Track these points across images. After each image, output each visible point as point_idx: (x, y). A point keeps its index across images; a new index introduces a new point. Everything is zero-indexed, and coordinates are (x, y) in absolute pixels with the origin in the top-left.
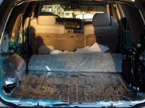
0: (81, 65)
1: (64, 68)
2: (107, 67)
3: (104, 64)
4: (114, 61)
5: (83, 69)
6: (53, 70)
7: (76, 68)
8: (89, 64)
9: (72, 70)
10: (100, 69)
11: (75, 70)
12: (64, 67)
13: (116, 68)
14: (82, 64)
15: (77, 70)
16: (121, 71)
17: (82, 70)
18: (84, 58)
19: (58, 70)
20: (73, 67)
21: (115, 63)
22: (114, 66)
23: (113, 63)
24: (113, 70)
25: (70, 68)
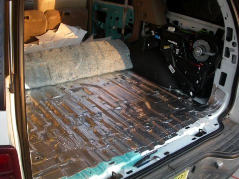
0: (77, 68)
1: (51, 78)
2: (115, 64)
3: (108, 61)
4: (119, 53)
5: (82, 74)
6: (34, 86)
7: (71, 75)
8: (89, 64)
9: (65, 79)
10: (106, 69)
11: (70, 79)
12: (50, 76)
13: (126, 64)
14: (78, 65)
15: (73, 78)
16: (131, 66)
17: (81, 76)
18: (75, 55)
19: (43, 84)
20: (65, 74)
21: (122, 56)
22: (122, 61)
23: (120, 57)
24: (122, 67)
25: (60, 76)
